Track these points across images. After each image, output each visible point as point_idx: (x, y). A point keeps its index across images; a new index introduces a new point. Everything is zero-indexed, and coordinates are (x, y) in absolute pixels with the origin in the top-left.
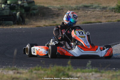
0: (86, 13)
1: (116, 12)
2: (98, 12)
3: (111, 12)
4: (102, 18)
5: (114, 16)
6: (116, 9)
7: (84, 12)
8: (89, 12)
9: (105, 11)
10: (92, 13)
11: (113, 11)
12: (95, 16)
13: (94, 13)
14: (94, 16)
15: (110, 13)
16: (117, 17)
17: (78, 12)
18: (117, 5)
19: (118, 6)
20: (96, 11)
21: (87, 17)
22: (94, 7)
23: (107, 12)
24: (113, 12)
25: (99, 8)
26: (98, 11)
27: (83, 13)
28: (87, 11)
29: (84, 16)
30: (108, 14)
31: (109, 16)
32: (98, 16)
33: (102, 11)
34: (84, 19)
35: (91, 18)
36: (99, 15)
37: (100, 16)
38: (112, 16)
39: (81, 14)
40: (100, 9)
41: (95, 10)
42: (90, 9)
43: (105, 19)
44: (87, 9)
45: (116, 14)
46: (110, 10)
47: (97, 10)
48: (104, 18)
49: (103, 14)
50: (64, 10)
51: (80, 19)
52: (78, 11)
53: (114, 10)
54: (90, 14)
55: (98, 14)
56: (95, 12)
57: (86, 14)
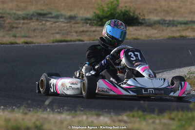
0: (42, 24)
1: (93, 25)
2: (62, 24)
3: (85, 25)
4: (72, 34)
5: (91, 31)
6: (94, 20)
7: (40, 24)
8: (48, 24)
9: (74, 23)
10: (54, 25)
11: (87, 23)
12: (60, 30)
13: (57, 26)
14: (57, 31)
15: (83, 26)
16: (96, 33)
17: (30, 23)
18: (95, 13)
19: (96, 15)
20: (60, 23)
21: (47, 31)
22: (53, 15)
23: (79, 25)
24: (88, 25)
25: (63, 17)
26: (62, 22)
27: (38, 24)
28: (44, 22)
29: (42, 29)
30: (79, 27)
31: (83, 31)
32: (64, 30)
33: (70, 22)
34: (42, 34)
35: (53, 34)
36: (66, 30)
37: (68, 31)
38: (87, 31)
39: (36, 27)
40: (66, 18)
41: (58, 20)
42: (48, 19)
43: (77, 36)
44: (44, 19)
45: (94, 28)
46: (83, 21)
47: (62, 20)
48: (74, 34)
49: (71, 27)
50: (5, 19)
51: (35, 34)
52: (29, 21)
53: (89, 22)
54: (51, 27)
55: (64, 26)
56: (57, 23)
57: (43, 27)
